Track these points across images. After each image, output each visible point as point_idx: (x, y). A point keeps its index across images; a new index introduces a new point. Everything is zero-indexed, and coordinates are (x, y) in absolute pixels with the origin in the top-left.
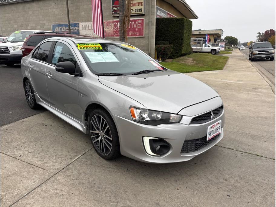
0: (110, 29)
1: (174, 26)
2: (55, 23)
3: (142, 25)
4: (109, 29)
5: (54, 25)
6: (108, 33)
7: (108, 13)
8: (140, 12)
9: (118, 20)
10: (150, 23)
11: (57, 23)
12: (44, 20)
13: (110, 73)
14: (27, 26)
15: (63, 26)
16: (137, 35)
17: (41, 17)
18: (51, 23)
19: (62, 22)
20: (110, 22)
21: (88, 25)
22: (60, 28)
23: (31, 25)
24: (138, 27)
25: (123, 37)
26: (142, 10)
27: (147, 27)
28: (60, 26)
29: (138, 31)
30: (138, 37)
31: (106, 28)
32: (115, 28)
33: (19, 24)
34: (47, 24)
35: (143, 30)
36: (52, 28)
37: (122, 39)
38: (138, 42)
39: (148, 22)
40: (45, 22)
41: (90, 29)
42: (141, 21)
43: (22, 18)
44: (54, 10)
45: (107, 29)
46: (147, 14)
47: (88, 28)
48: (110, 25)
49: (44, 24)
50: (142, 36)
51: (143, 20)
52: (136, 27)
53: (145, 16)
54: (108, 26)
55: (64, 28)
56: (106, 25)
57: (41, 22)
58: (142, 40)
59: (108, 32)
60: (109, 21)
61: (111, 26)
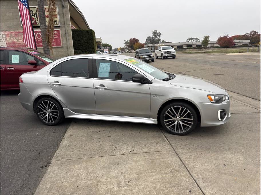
0: (20, 40)
1: (84, 37)
3: (59, 36)
4: (18, 39)
8: (56, 24)
9: (40, 30)
10: (67, 34)
16: (54, 45)
20: (19, 33)
24: (54, 38)
25: (47, 47)
26: (57, 22)
27: (64, 38)
29: (54, 42)
30: (55, 47)
31: (15, 39)
32: (39, 38)
35: (60, 40)
38: (56, 52)
39: (64, 33)
42: (57, 32)
45: (17, 39)
46: (63, 26)
48: (20, 35)
50: (59, 47)
51: (58, 31)
52: (52, 38)
53: (60, 28)
54: (16, 36)
56: (14, 35)
58: (60, 50)
59: (18, 42)
60: (17, 31)
61: (21, 37)
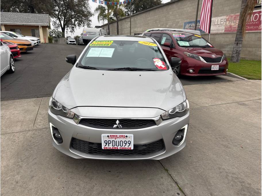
2: (186, 21)
5: (185, 23)
6: (234, 28)
7: (238, 5)
11: (188, 20)
12: (179, 18)
13: (88, 66)
14: (167, 24)
15: (192, 23)
17: (177, 16)
18: (183, 21)
19: (192, 19)
21: (214, 21)
22: (190, 24)
23: (169, 24)
28: (190, 23)
33: (162, 23)
34: (181, 22)
36: (183, 26)
37: (238, 34)
40: (180, 20)
41: (216, 25)
43: (164, 18)
44: (188, 8)
45: (234, 23)
47: (214, 24)
48: (238, 18)
49: (178, 22)
54: (235, 19)
55: (193, 25)
56: (233, 19)
57: (177, 20)
59: (234, 26)
60: (237, 14)
